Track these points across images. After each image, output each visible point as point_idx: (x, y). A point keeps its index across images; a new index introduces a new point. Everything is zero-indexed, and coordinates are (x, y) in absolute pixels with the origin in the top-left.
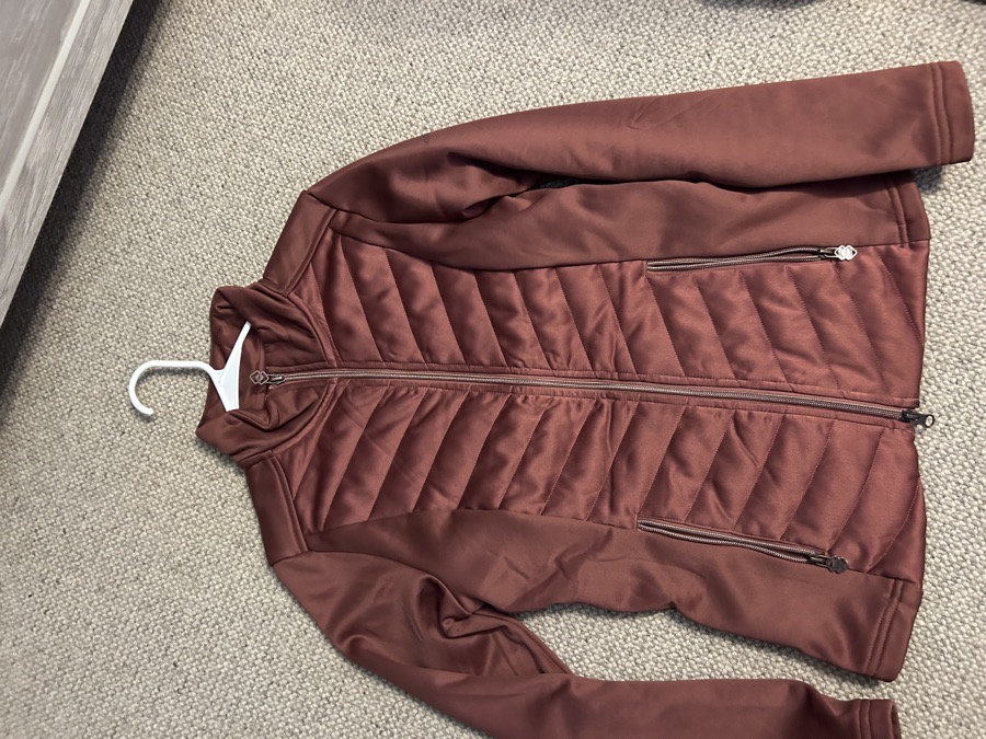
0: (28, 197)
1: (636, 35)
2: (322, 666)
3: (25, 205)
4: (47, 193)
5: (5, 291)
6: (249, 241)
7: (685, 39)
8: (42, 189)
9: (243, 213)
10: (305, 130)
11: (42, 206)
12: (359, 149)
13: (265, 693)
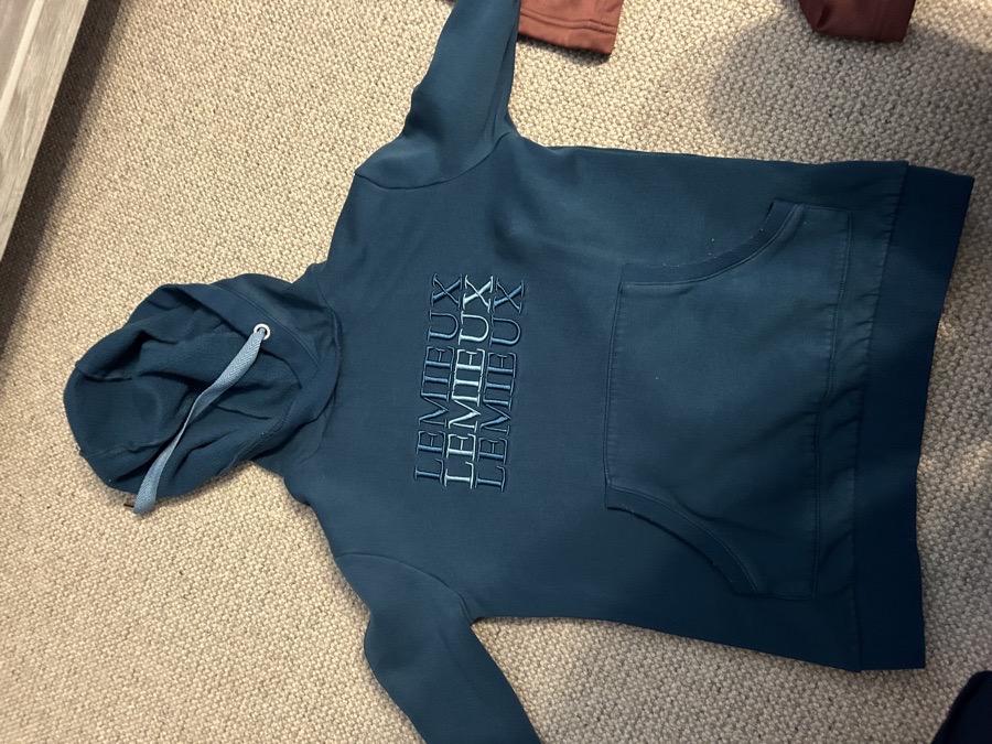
0: (22, 122)
2: (315, 578)
3: (19, 130)
4: (40, 119)
5: (5, 216)
6: (241, 167)
8: (35, 115)
9: (235, 139)
10: (293, 52)
11: (36, 132)
12: (346, 72)
13: (262, 600)
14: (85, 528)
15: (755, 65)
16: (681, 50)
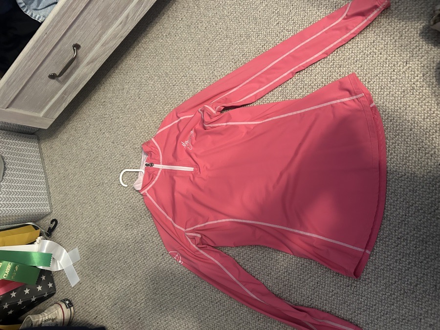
1: (382, 39)
7: (401, 51)
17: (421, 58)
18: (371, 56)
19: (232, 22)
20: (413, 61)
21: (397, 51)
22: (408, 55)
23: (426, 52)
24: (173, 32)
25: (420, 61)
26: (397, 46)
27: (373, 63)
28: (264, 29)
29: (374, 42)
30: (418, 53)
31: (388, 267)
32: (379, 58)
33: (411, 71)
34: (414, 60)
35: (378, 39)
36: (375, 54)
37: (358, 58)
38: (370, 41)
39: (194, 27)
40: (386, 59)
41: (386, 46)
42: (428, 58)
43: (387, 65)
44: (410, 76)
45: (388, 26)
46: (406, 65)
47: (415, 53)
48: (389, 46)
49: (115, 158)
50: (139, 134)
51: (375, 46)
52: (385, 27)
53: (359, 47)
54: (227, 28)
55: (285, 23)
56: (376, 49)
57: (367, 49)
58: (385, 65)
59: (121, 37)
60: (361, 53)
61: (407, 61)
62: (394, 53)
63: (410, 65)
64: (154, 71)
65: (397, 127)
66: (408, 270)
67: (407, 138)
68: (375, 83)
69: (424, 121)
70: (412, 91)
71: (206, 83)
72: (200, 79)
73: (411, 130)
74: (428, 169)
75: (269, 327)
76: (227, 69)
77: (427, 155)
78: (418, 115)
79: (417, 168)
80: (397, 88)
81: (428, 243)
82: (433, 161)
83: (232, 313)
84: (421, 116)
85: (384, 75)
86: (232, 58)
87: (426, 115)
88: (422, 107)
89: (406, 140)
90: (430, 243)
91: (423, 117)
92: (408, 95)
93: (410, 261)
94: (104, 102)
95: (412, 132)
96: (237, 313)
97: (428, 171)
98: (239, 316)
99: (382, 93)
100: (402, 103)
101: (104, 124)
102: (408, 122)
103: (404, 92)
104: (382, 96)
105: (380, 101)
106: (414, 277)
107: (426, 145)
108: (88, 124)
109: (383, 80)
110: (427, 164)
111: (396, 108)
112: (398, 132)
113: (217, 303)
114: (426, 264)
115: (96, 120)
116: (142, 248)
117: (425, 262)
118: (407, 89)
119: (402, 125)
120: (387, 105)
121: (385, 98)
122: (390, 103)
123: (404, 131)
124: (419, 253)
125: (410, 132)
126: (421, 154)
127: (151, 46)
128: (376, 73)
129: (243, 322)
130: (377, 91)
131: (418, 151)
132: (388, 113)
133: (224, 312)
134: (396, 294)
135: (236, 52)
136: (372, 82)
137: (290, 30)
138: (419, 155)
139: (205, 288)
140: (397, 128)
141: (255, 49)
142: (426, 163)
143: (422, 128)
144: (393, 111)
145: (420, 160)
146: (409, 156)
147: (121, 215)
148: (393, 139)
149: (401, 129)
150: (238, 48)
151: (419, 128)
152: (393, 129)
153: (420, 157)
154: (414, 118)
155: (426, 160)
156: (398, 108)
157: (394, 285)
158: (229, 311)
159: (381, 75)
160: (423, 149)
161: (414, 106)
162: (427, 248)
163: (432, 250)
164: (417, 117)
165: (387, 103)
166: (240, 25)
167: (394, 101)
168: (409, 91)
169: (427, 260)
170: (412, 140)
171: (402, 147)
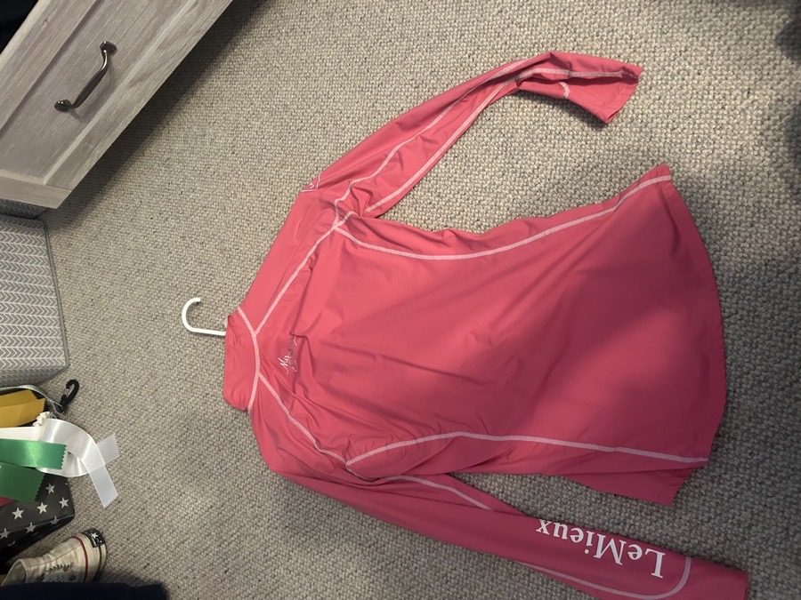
1: (703, 45)
7: (739, 68)
12: (455, 37)
14: (163, 243)
15: (736, 193)
16: (689, 151)
17: (778, 84)
18: (680, 77)
19: (412, 8)
20: (761, 89)
21: (731, 68)
22: (753, 78)
23: (787, 71)
24: (299, 26)
25: (776, 90)
26: (732, 58)
27: (684, 91)
28: (473, 22)
29: (686, 50)
30: (771, 73)
31: (697, 491)
32: (696, 82)
33: (758, 109)
34: (765, 87)
35: (695, 43)
36: (688, 75)
37: (654, 82)
38: (678, 49)
39: (341, 17)
40: (710, 84)
41: (710, 58)
42: (791, 83)
43: (711, 97)
44: (754, 118)
45: (715, 19)
46: (748, 97)
47: (765, 73)
48: (715, 58)
49: (186, 268)
50: (231, 222)
51: (689, 59)
52: (710, 20)
53: (657, 59)
54: (403, 19)
55: (514, 11)
56: (690, 64)
57: (672, 64)
58: (706, 97)
59: (198, 32)
60: (661, 72)
61: (749, 89)
62: (725, 73)
63: (756, 98)
64: (263, 102)
65: (724, 218)
66: (735, 497)
67: (744, 242)
68: (685, 131)
69: (778, 208)
70: (757, 149)
71: (360, 127)
72: (348, 118)
73: (752, 226)
74: (781, 303)
75: (465, 595)
76: (401, 99)
77: (781, 275)
78: (767, 197)
79: (759, 299)
80: (729, 142)
81: (776, 447)
82: (792, 287)
83: (397, 567)
84: (773, 198)
85: (703, 116)
86: (411, 78)
87: (782, 196)
88: (775, 180)
89: (742, 245)
90: (781, 447)
91: (776, 200)
92: (748, 156)
93: (740, 480)
94: (168, 159)
95: (753, 229)
96: (408, 568)
97: (781, 306)
98: (411, 573)
99: (698, 151)
100: (737, 173)
101: (167, 202)
102: (747, 210)
103: (741, 150)
104: (699, 157)
105: (694, 167)
106: (746, 511)
107: (779, 255)
108: (137, 201)
109: (702, 126)
110: (781, 292)
111: (724, 182)
112: (726, 228)
113: (370, 547)
114: (770, 486)
115: (153, 194)
116: (233, 439)
117: (769, 483)
118: (748, 143)
119: (735, 216)
120: (708, 176)
121: (704, 161)
122: (714, 172)
123: (738, 228)
124: (758, 464)
125: (750, 230)
126: (769, 273)
127: (258, 52)
128: (687, 111)
129: (418, 585)
130: (689, 146)
131: (763, 268)
132: (709, 192)
133: (383, 564)
134: (709, 541)
135: (418, 66)
136: (679, 130)
137: (524, 24)
138: (765, 274)
139: (348, 519)
140: (725, 222)
141: (455, 60)
142: (777, 290)
143: (774, 222)
144: (718, 186)
145: (767, 284)
146: (746, 277)
147: (196, 375)
148: (715, 242)
149: (732, 223)
150: (423, 58)
151: (767, 221)
152: (717, 222)
153: (766, 278)
154: (759, 202)
155: (779, 286)
156: (729, 182)
157: (706, 525)
158: (393, 562)
159: (697, 116)
160: (774, 262)
161: (759, 179)
162: (774, 457)
163: (784, 460)
164: (764, 200)
165: (708, 171)
166: (428, 13)
167: (720, 168)
168: (751, 148)
169: (772, 478)
170: (753, 245)
171: (734, 259)
